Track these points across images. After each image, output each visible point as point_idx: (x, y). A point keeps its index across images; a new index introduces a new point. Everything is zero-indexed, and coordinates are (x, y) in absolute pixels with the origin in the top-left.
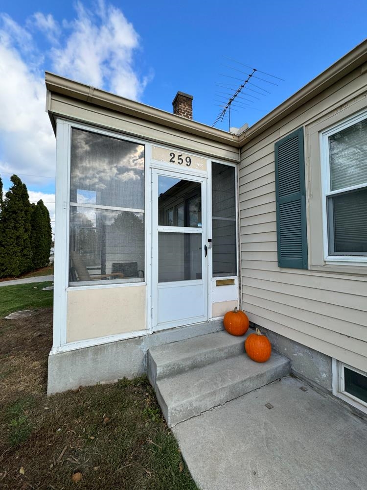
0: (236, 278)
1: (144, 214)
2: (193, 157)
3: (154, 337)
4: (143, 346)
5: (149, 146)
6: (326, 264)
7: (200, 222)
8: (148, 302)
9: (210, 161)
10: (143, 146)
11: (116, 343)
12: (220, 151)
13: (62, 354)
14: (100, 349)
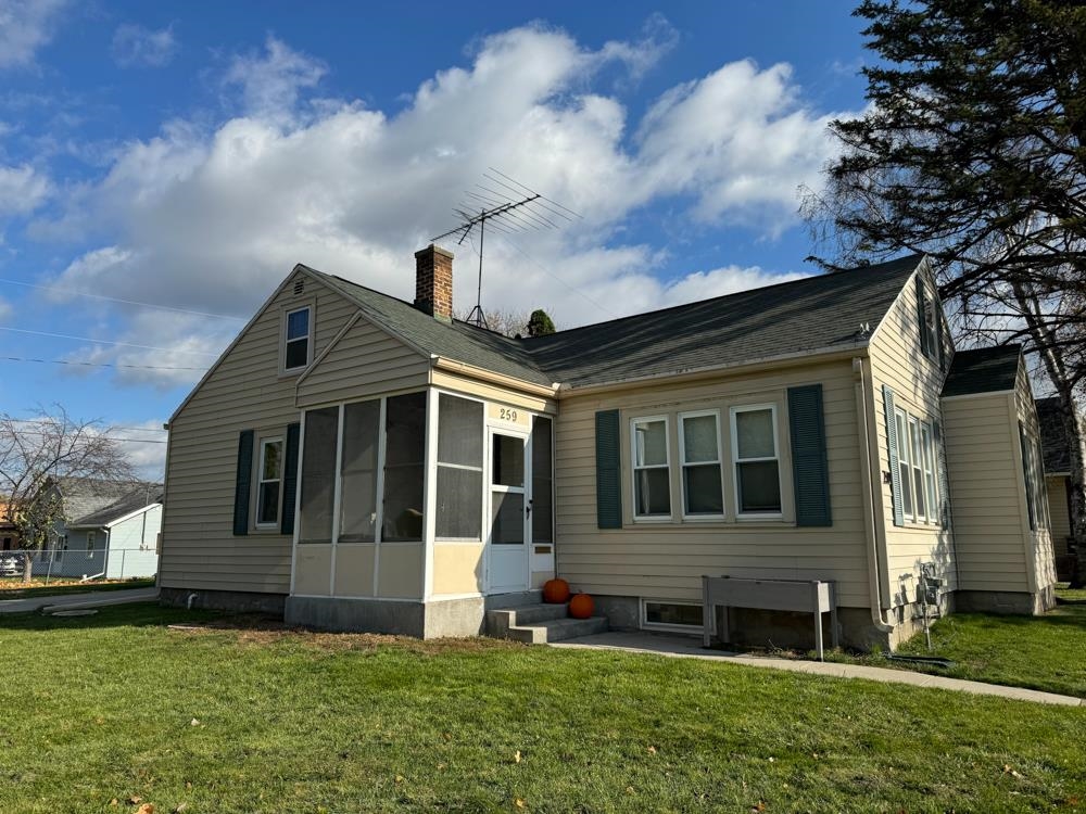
0: (552, 545)
1: (481, 473)
2: (518, 411)
3: (490, 600)
4: (482, 607)
5: (486, 404)
6: (634, 523)
7: (522, 481)
8: (484, 564)
9: (531, 415)
10: (482, 404)
11: (465, 600)
12: (540, 405)
13: (432, 604)
14: (455, 603)
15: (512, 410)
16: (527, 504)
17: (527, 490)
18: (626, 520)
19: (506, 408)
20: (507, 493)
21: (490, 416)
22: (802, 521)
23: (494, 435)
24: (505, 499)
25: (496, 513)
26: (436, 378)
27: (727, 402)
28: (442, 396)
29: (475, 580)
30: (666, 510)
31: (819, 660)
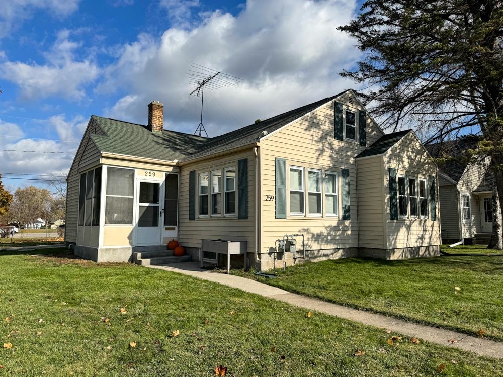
0: (176, 227)
1: (133, 198)
2: (155, 172)
3: (135, 249)
4: (131, 250)
5: (136, 170)
6: (199, 217)
7: (159, 201)
8: (134, 234)
9: (164, 174)
10: (134, 170)
11: (121, 249)
12: (170, 169)
13: (102, 250)
14: (114, 250)
15: (152, 172)
16: (160, 210)
17: (161, 204)
18: (196, 217)
19: (149, 172)
20: (148, 206)
21: (138, 175)
22: (240, 217)
23: (141, 183)
24: (146, 209)
25: (141, 215)
26: (103, 161)
27: (224, 167)
28: (108, 168)
29: (128, 241)
30: (206, 213)
31: (227, 273)
